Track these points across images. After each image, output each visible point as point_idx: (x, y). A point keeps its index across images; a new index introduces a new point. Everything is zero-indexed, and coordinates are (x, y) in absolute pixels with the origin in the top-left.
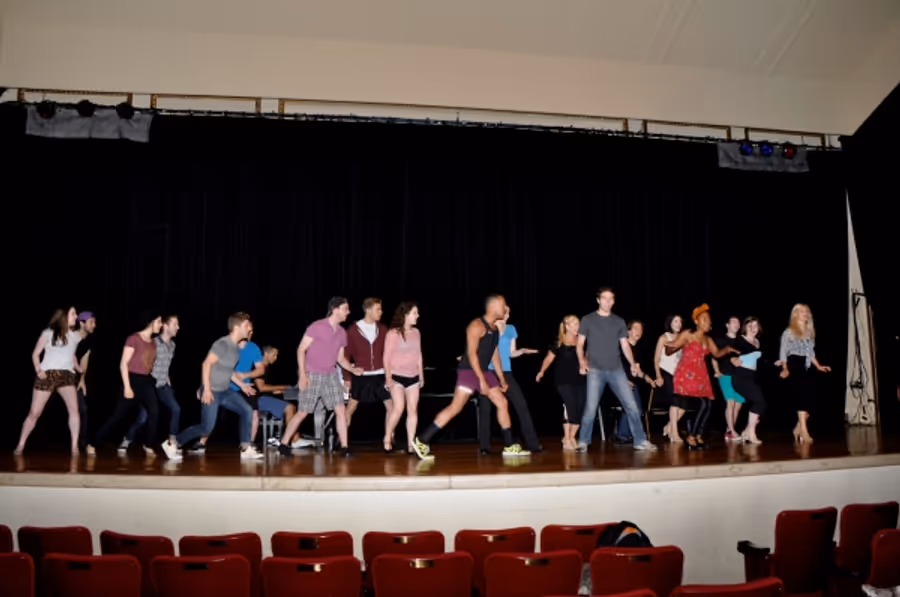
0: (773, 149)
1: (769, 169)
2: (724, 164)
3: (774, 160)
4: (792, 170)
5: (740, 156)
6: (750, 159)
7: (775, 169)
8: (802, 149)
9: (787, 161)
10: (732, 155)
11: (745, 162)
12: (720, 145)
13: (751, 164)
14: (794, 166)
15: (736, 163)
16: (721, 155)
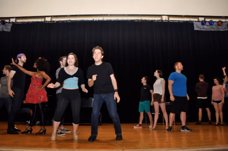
0: (213, 23)
1: (213, 30)
2: (196, 29)
3: (215, 27)
4: (221, 30)
5: (202, 26)
6: (205, 27)
7: (215, 30)
8: (225, 23)
9: (220, 27)
10: (199, 26)
11: (204, 28)
12: (194, 23)
13: (207, 29)
14: (222, 28)
15: (201, 28)
16: (195, 26)
